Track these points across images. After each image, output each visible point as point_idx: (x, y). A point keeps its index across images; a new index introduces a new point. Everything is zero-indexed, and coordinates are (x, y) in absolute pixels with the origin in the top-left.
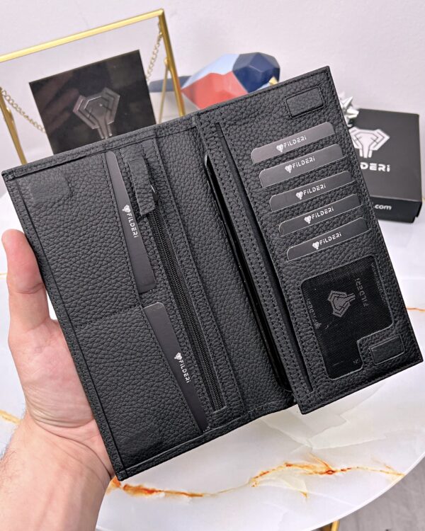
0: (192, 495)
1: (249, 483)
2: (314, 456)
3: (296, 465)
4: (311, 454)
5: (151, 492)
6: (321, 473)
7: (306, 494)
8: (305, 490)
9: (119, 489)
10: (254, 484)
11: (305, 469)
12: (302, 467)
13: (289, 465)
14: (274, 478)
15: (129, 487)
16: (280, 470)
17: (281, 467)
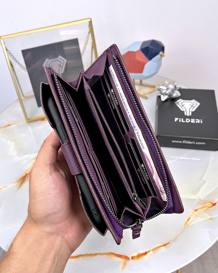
0: (165, 245)
1: (185, 227)
2: (203, 201)
3: (199, 209)
5: (145, 253)
6: (211, 207)
7: (211, 219)
8: (210, 217)
10: (187, 226)
11: (204, 209)
12: (202, 208)
13: (196, 210)
14: (194, 219)
15: (134, 257)
17: (193, 213)
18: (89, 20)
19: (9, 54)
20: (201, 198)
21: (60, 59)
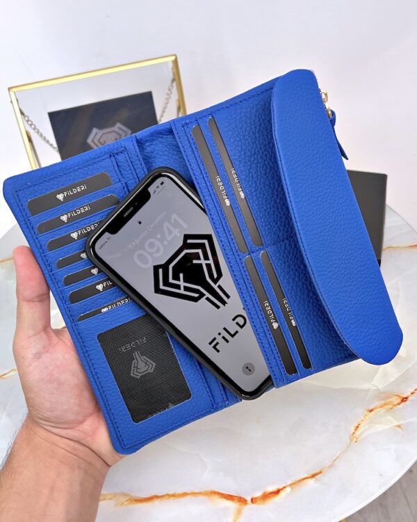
0: (313, 476)
1: (351, 441)
2: (384, 393)
3: (376, 408)
4: (381, 393)
5: (277, 492)
6: (399, 404)
7: (399, 426)
8: (397, 423)
9: (248, 506)
10: (355, 440)
11: (385, 407)
12: (382, 406)
13: (371, 411)
14: (367, 427)
15: (256, 498)
16: (367, 418)
17: (366, 415)
18: (173, 58)
19: (28, 121)
20: (380, 387)
21: (120, 128)
